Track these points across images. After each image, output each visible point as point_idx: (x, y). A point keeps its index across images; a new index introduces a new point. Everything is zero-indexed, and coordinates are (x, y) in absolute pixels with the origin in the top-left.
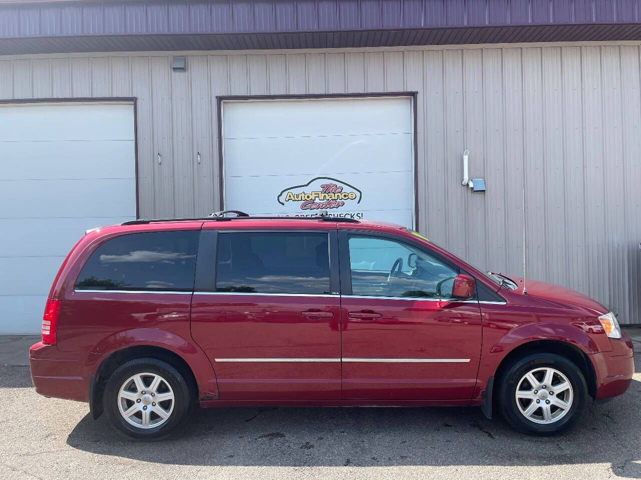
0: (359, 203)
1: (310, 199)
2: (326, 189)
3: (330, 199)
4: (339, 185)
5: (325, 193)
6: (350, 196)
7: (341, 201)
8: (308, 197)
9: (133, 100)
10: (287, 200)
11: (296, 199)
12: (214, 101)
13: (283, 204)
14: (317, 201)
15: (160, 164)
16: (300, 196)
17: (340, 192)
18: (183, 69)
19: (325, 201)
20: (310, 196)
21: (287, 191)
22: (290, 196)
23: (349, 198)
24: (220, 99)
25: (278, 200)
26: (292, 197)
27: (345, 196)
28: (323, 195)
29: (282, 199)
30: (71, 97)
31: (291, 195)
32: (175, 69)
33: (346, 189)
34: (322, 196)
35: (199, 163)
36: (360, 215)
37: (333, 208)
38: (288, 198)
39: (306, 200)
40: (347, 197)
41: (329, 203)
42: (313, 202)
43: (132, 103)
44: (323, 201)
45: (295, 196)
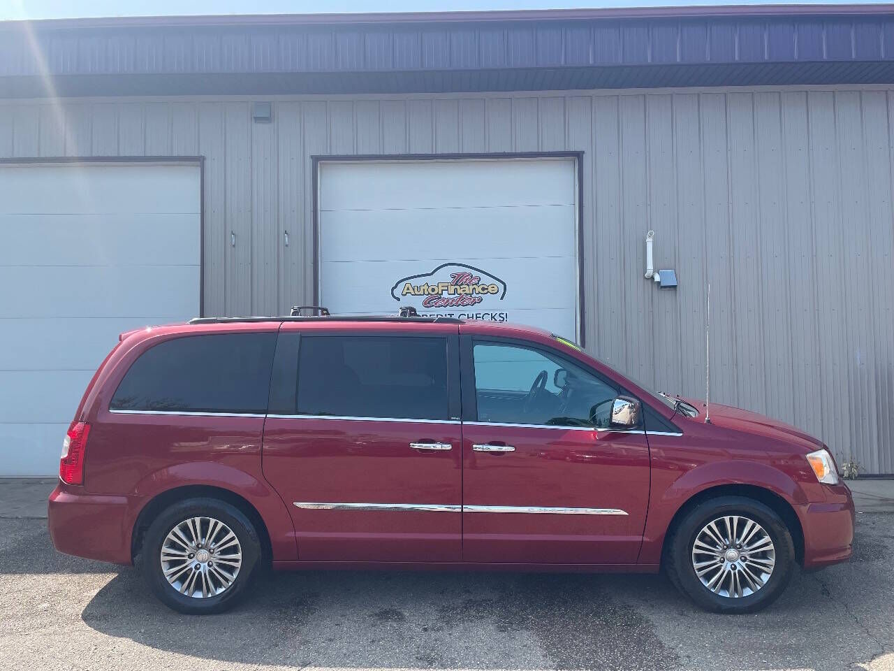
0: (502, 299)
1: (436, 292)
2: (458, 280)
3: (463, 293)
4: (475, 273)
5: (456, 284)
6: (490, 289)
7: (478, 296)
8: (433, 290)
9: (200, 161)
10: (404, 293)
11: (417, 293)
12: (309, 162)
13: (398, 299)
14: (445, 295)
15: (234, 246)
16: (422, 288)
17: (476, 284)
18: (267, 120)
19: (456, 295)
20: (436, 289)
21: (406, 282)
22: (408, 289)
23: (488, 292)
24: (316, 159)
25: (392, 293)
26: (411, 291)
27: (483, 289)
28: (453, 288)
29: (397, 292)
30: (116, 155)
31: (410, 288)
32: (256, 119)
33: (486, 280)
34: (452, 290)
35: (287, 246)
36: (504, 316)
37: (466, 305)
38: (406, 291)
39: (429, 294)
40: (486, 291)
41: (461, 297)
42: (439, 297)
43: (199, 163)
44: (455, 296)
45: (416, 288)
